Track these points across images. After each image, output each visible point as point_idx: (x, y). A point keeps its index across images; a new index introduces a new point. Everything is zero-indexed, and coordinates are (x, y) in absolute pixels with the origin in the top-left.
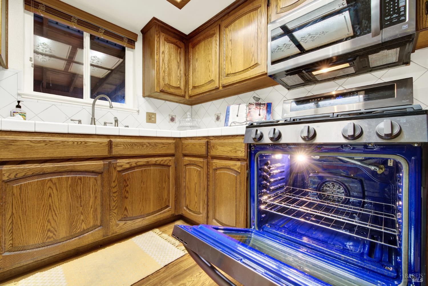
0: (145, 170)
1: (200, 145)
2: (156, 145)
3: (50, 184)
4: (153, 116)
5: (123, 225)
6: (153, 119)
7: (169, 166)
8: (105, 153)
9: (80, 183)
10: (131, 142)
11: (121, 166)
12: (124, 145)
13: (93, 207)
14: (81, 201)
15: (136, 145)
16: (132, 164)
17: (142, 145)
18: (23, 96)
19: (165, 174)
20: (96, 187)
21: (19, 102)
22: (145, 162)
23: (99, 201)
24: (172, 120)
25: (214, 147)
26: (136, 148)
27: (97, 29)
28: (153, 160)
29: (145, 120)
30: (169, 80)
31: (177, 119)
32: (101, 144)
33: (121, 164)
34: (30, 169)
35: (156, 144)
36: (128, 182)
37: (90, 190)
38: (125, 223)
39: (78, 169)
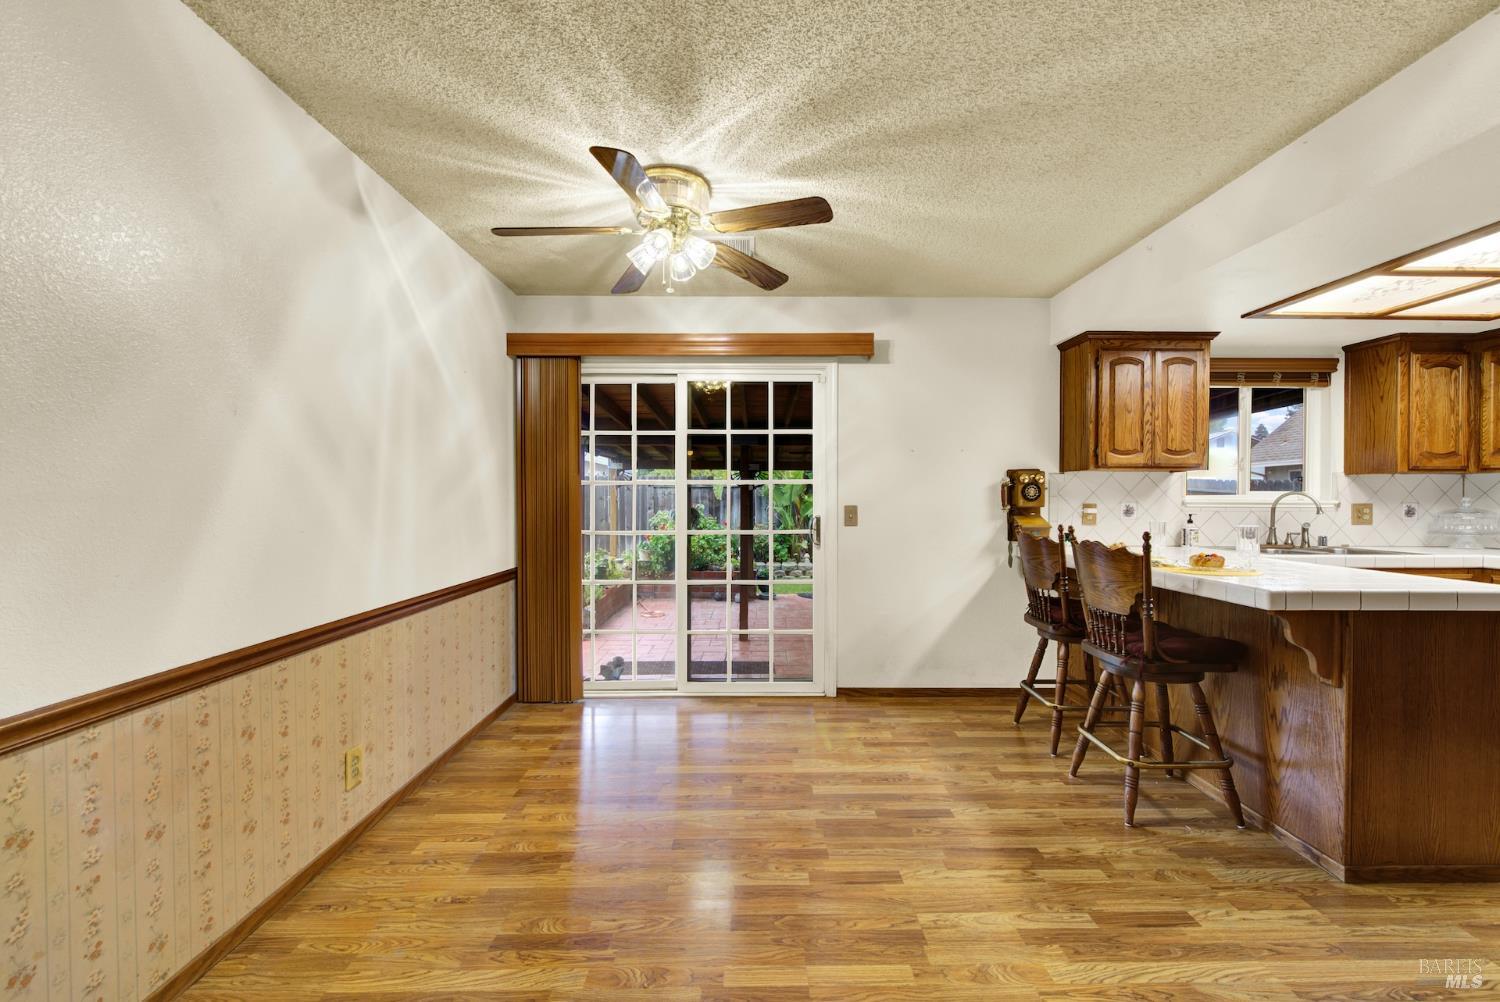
4: (1367, 510)
6: (1366, 517)
21: (1190, 516)
24: (1410, 512)
27: (1267, 377)
29: (1350, 521)
30: (1431, 442)
31: (1419, 511)
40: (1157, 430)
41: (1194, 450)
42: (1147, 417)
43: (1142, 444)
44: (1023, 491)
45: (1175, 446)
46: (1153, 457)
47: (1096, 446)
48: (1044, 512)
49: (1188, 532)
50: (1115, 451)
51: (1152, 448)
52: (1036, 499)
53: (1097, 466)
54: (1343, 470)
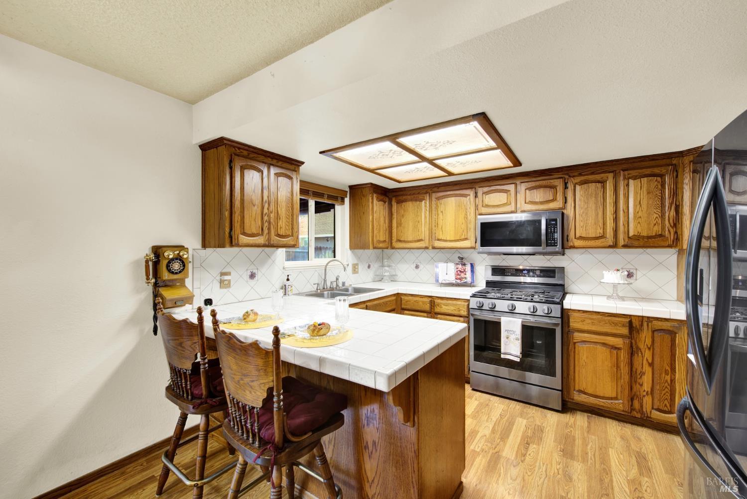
1: (424, 303)
4: (356, 267)
6: (357, 270)
21: (288, 276)
24: (369, 267)
25: (438, 306)
27: (321, 195)
29: (352, 272)
30: (379, 236)
31: (372, 266)
40: (272, 221)
41: (292, 236)
42: (266, 211)
43: (262, 229)
44: (168, 266)
45: (281, 232)
46: (269, 239)
47: (231, 229)
48: (188, 282)
49: (287, 287)
50: (244, 234)
51: (269, 233)
52: (180, 272)
53: (231, 245)
54: (349, 247)
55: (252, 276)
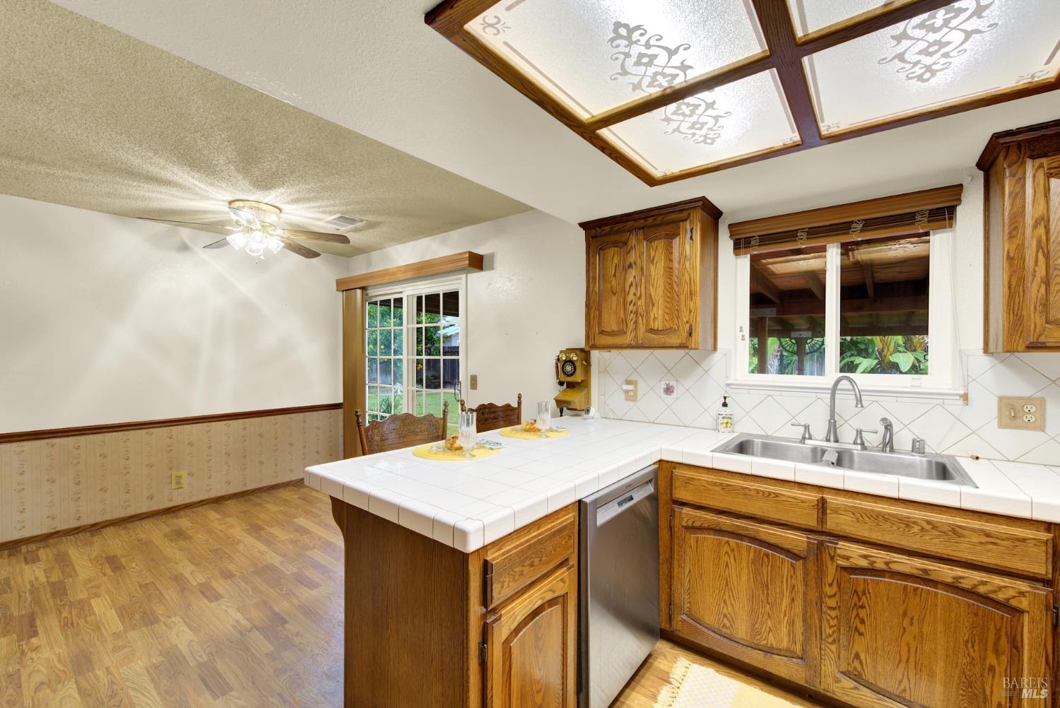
0: (916, 589)
2: (955, 531)
3: (726, 548)
4: (1030, 408)
5: (851, 689)
6: (1027, 418)
7: (1018, 612)
8: (812, 522)
9: (767, 563)
10: (872, 510)
11: (848, 558)
12: (854, 514)
13: (787, 615)
14: (768, 594)
15: (886, 520)
16: (874, 562)
17: (908, 523)
18: (732, 386)
19: (998, 630)
20: (794, 581)
22: (918, 569)
23: (798, 609)
26: (887, 526)
28: (947, 573)
32: (803, 502)
33: (845, 553)
34: (706, 520)
35: (957, 529)
36: (864, 600)
37: (782, 582)
38: (855, 688)
39: (764, 537)
43: (626, 324)
44: (563, 367)
45: (658, 325)
46: (636, 337)
47: (589, 328)
51: (635, 328)
55: (669, 390)
